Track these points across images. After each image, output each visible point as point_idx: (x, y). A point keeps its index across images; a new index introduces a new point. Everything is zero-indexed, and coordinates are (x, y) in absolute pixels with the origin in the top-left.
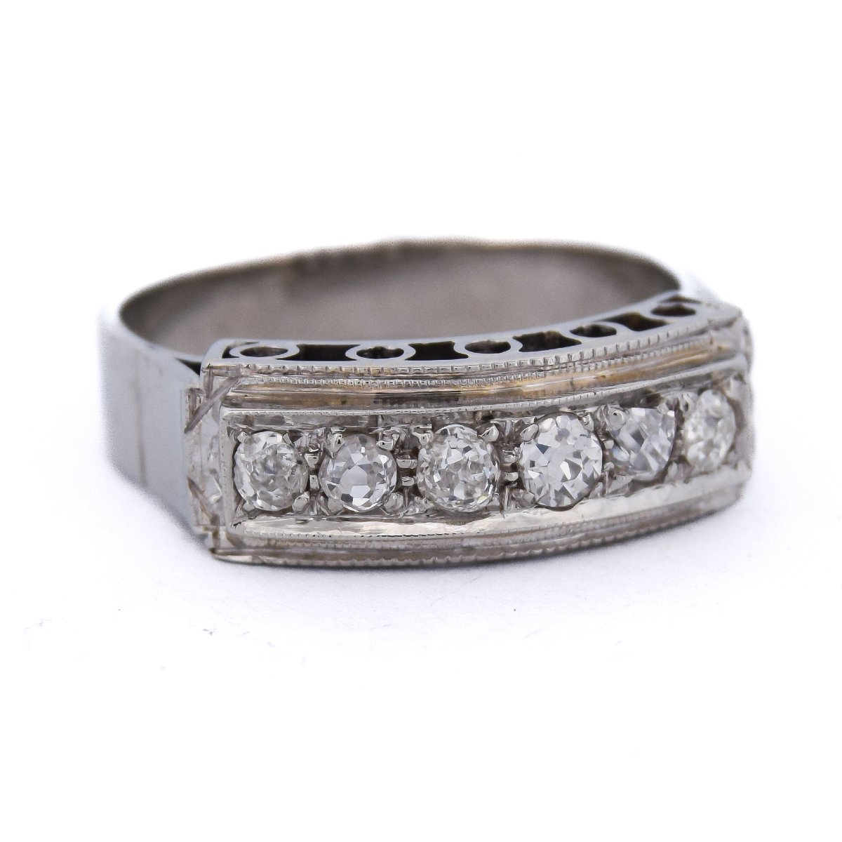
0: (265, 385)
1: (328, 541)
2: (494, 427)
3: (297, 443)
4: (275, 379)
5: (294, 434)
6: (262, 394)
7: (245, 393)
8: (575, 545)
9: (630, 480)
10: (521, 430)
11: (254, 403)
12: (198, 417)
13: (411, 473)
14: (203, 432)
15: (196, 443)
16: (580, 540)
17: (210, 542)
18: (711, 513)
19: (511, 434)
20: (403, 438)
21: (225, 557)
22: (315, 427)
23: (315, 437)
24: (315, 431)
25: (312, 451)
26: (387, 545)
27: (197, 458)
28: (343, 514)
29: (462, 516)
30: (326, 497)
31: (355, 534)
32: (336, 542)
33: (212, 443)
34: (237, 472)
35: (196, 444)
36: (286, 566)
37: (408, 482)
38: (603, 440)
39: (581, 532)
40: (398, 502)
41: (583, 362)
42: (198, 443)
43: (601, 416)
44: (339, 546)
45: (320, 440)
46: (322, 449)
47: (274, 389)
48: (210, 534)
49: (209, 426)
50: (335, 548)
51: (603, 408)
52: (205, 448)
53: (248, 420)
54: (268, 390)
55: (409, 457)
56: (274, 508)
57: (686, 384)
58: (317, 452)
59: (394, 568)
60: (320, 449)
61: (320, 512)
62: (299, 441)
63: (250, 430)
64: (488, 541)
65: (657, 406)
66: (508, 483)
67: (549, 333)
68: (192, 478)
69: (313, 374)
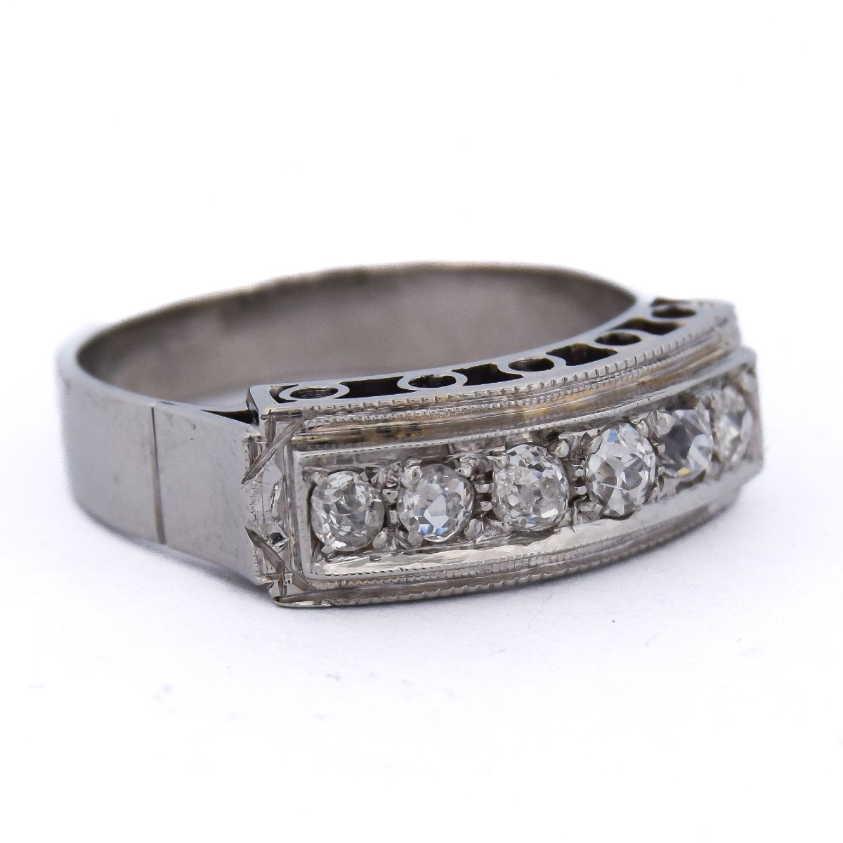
0: (332, 425)
1: (400, 576)
2: (564, 442)
3: (373, 479)
4: (339, 418)
5: (370, 472)
6: (329, 435)
7: (312, 435)
8: (626, 553)
9: (678, 483)
10: (586, 443)
11: (322, 445)
12: (258, 465)
13: (487, 497)
14: (265, 479)
15: (256, 492)
16: (630, 547)
17: (275, 591)
18: (723, 509)
19: (578, 448)
20: (477, 463)
21: (292, 605)
22: (392, 461)
23: (390, 472)
24: (391, 466)
25: (390, 486)
26: (457, 574)
27: (258, 508)
28: (422, 546)
29: (534, 535)
30: (405, 531)
31: (439, 565)
32: (408, 576)
33: (274, 490)
34: (313, 515)
35: (258, 493)
36: (357, 606)
37: (486, 506)
38: (655, 444)
39: (630, 540)
40: (477, 528)
41: (628, 370)
42: (259, 491)
43: (652, 422)
44: (411, 579)
45: (397, 475)
46: (399, 483)
47: (339, 428)
48: (276, 582)
49: (272, 473)
50: (408, 582)
51: (652, 413)
52: (267, 496)
53: (318, 462)
54: (334, 430)
55: (483, 482)
56: (353, 549)
57: (712, 383)
58: (395, 487)
59: (465, 595)
60: (397, 483)
61: (399, 547)
62: (375, 477)
63: (325, 472)
65: (695, 406)
66: (578, 497)
67: (575, 346)
68: (253, 528)
69: (377, 410)
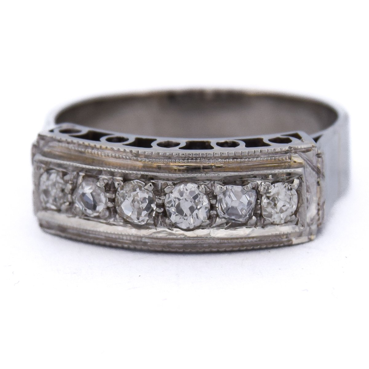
0: (59, 147)
2: (151, 183)
5: (64, 173)
10: (166, 187)
19: (161, 189)
24: (73, 173)
38: (211, 199)
40: (106, 214)
43: (211, 187)
51: (212, 182)
53: (46, 163)
64: (154, 240)
66: (158, 213)
